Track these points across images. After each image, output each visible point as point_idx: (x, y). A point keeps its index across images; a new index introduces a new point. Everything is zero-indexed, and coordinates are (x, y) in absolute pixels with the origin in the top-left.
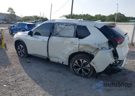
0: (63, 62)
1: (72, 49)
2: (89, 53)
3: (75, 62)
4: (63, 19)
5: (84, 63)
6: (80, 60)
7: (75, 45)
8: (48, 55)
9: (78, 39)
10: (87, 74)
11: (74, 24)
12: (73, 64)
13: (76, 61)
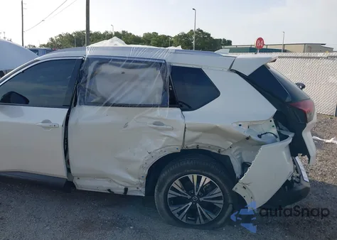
0: (126, 190)
1: (160, 146)
2: (213, 151)
3: (173, 185)
4: (112, 45)
5: (203, 186)
6: (190, 177)
7: (172, 129)
8: (69, 170)
9: (178, 110)
10: (214, 217)
11: (161, 64)
12: (166, 193)
13: (177, 181)
